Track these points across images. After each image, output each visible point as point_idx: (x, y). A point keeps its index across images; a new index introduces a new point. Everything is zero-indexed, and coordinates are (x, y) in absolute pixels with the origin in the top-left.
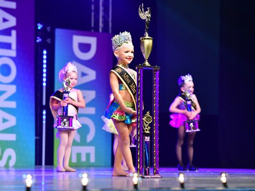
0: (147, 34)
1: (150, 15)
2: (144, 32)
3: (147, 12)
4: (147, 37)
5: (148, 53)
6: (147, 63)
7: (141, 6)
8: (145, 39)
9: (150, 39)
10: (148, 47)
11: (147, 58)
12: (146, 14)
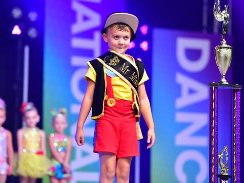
0: (224, 42)
1: (228, 15)
2: (221, 39)
3: (224, 12)
4: (224, 45)
5: (225, 64)
6: (224, 80)
7: (217, 3)
8: (221, 48)
9: (228, 48)
10: (226, 58)
11: (224, 73)
12: (223, 14)
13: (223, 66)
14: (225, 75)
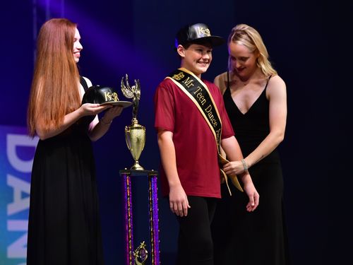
0: (135, 121)
1: (139, 92)
2: (131, 118)
3: (134, 87)
4: (136, 125)
5: (138, 148)
6: (138, 167)
7: (125, 78)
8: (133, 129)
9: (140, 128)
10: (138, 140)
11: (137, 158)
12: (133, 90)
13: (136, 150)
14: (139, 160)
